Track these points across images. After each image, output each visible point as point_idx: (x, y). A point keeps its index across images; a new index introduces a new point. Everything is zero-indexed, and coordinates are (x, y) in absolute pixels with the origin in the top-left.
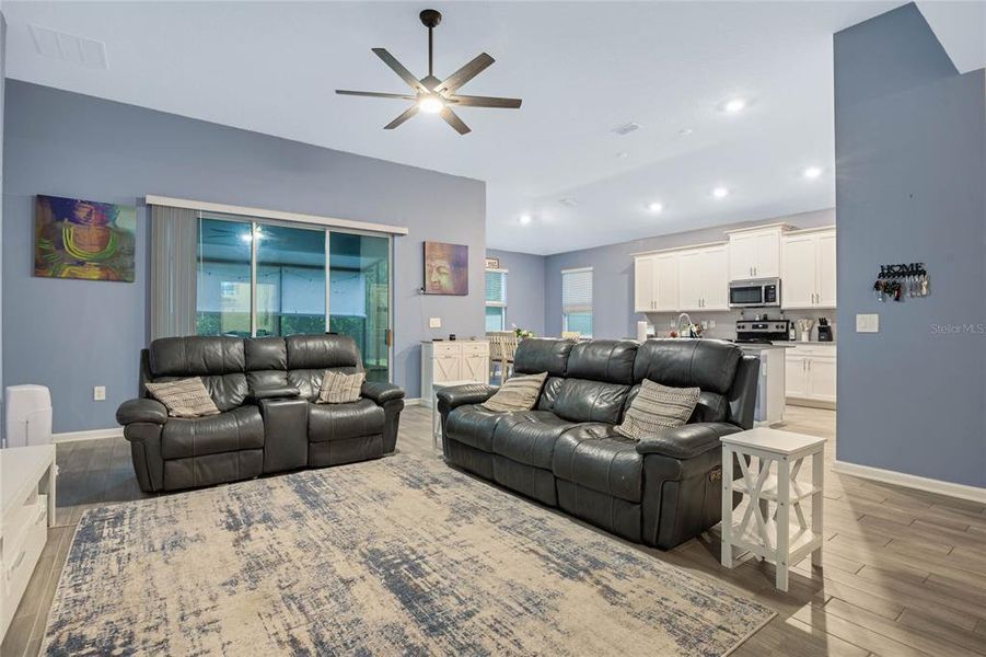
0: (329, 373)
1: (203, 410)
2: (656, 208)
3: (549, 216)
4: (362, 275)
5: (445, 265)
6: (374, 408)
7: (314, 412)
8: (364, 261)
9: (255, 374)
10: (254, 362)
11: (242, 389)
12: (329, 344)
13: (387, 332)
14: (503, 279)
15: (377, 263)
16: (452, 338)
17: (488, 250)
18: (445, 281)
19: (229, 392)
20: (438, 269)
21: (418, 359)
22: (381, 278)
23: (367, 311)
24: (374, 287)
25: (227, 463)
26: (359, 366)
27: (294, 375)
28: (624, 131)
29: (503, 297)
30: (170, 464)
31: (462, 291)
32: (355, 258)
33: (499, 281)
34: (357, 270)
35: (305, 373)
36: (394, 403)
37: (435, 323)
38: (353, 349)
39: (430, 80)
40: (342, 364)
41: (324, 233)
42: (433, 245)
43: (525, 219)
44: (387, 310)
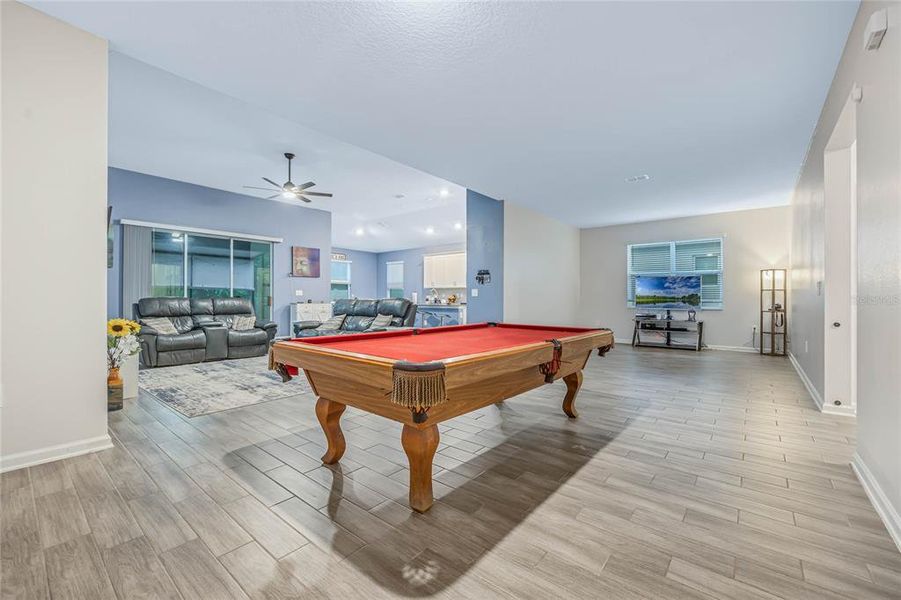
0: (237, 317)
1: (171, 332)
2: (430, 231)
3: (374, 231)
4: (252, 263)
5: (306, 260)
6: (262, 332)
7: (230, 333)
8: (253, 254)
9: (197, 317)
10: (196, 310)
11: (190, 323)
12: (237, 303)
13: (269, 297)
14: (349, 266)
15: (263, 255)
16: (309, 302)
17: (333, 248)
18: (306, 269)
19: (183, 325)
20: (301, 263)
21: (288, 312)
22: (265, 264)
23: (255, 286)
24: (260, 270)
25: (187, 354)
26: (253, 314)
27: (217, 317)
28: (398, 197)
29: (349, 277)
30: (160, 354)
31: (316, 274)
32: (247, 252)
33: (346, 268)
34: (248, 259)
35: (223, 317)
36: (272, 329)
37: (299, 293)
38: (249, 305)
39: (289, 184)
40: (244, 312)
41: (229, 241)
42: (298, 249)
43: (360, 232)
44: (269, 285)
